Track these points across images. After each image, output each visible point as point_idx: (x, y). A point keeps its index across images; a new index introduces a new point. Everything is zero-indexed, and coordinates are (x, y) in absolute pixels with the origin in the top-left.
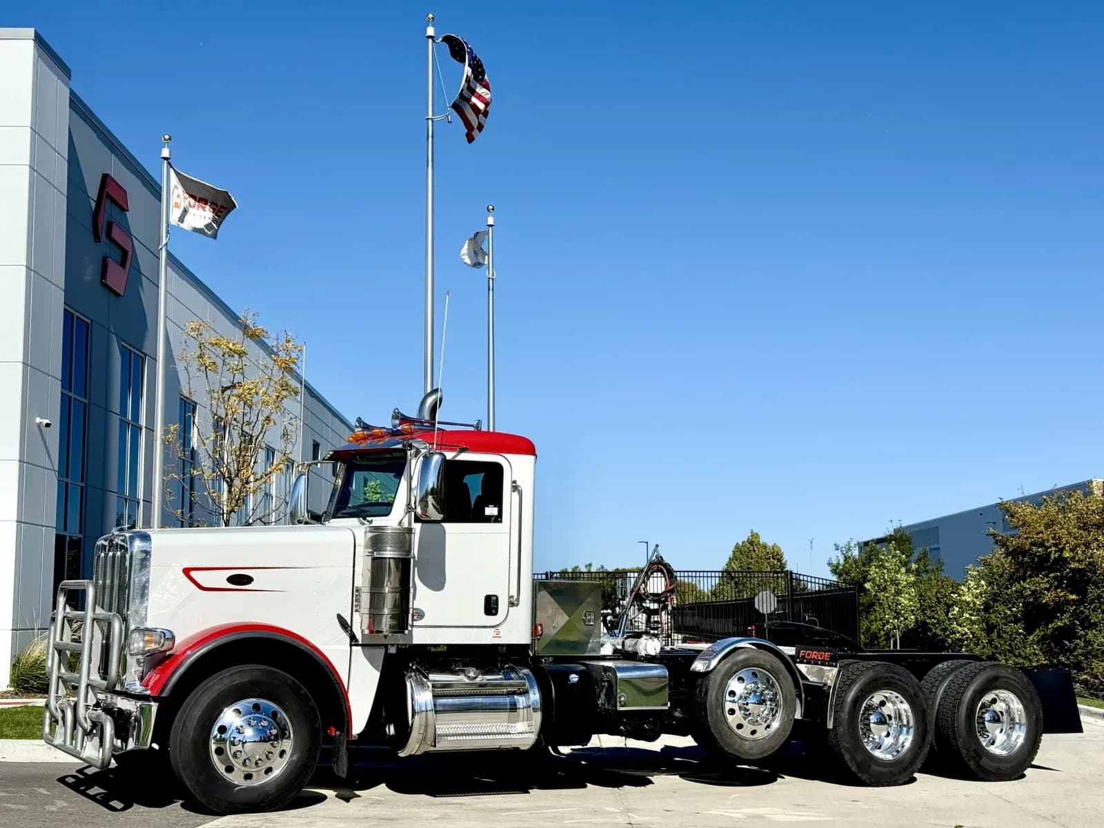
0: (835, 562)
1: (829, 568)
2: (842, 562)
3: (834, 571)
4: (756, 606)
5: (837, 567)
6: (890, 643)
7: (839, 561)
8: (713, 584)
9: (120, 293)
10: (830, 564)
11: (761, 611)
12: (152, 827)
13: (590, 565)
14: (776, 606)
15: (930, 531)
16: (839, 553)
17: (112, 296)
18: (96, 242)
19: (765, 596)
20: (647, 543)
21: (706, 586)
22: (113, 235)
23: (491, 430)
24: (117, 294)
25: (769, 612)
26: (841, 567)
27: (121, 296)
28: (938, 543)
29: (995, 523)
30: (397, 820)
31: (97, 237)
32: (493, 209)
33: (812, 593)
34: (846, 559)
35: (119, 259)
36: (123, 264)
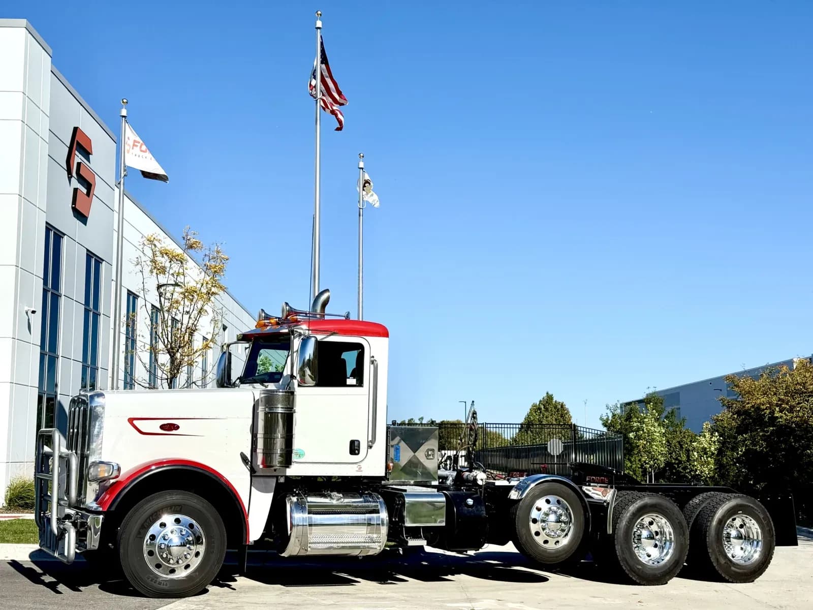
0: (605, 418)
1: (601, 422)
2: (610, 418)
3: (605, 425)
4: (549, 450)
5: (607, 422)
6: (647, 478)
7: (608, 417)
8: (514, 433)
9: (85, 215)
10: (601, 419)
11: (552, 454)
12: (123, 609)
13: (422, 418)
14: (562, 450)
15: (673, 395)
16: (608, 411)
17: (80, 218)
18: (69, 177)
19: (555, 442)
20: (465, 402)
21: (509, 435)
22: (82, 173)
23: (361, 320)
24: (82, 216)
25: (558, 454)
26: (609, 422)
27: (86, 217)
28: (679, 405)
29: (721, 390)
30: (303, 605)
31: (69, 174)
32: (363, 157)
33: (587, 441)
34: (614, 415)
36: (88, 194)
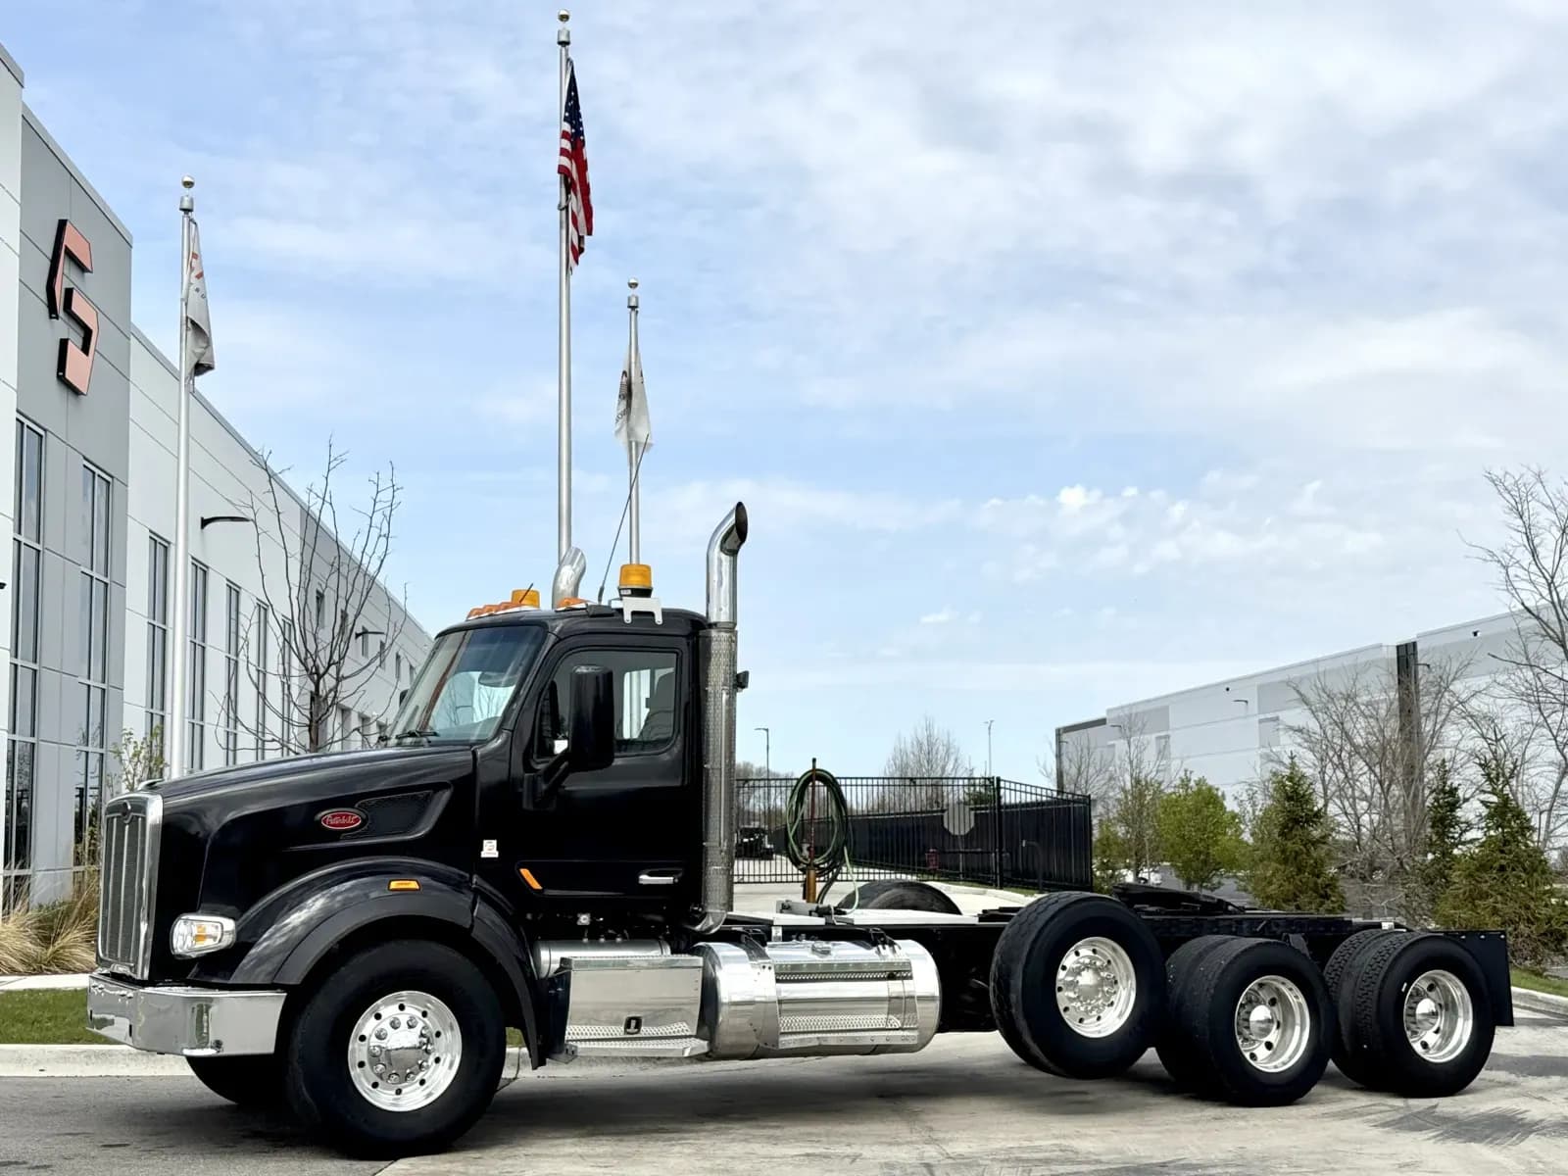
4: (946, 826)
9: (81, 389)
11: (951, 831)
14: (973, 825)
15: (1157, 711)
17: (71, 397)
18: (51, 318)
20: (767, 730)
22: (74, 308)
24: (76, 392)
25: (962, 833)
27: (83, 394)
28: (1168, 729)
29: (1246, 702)
31: (52, 311)
35: (80, 342)
36: (85, 349)
